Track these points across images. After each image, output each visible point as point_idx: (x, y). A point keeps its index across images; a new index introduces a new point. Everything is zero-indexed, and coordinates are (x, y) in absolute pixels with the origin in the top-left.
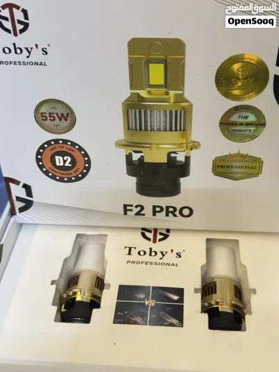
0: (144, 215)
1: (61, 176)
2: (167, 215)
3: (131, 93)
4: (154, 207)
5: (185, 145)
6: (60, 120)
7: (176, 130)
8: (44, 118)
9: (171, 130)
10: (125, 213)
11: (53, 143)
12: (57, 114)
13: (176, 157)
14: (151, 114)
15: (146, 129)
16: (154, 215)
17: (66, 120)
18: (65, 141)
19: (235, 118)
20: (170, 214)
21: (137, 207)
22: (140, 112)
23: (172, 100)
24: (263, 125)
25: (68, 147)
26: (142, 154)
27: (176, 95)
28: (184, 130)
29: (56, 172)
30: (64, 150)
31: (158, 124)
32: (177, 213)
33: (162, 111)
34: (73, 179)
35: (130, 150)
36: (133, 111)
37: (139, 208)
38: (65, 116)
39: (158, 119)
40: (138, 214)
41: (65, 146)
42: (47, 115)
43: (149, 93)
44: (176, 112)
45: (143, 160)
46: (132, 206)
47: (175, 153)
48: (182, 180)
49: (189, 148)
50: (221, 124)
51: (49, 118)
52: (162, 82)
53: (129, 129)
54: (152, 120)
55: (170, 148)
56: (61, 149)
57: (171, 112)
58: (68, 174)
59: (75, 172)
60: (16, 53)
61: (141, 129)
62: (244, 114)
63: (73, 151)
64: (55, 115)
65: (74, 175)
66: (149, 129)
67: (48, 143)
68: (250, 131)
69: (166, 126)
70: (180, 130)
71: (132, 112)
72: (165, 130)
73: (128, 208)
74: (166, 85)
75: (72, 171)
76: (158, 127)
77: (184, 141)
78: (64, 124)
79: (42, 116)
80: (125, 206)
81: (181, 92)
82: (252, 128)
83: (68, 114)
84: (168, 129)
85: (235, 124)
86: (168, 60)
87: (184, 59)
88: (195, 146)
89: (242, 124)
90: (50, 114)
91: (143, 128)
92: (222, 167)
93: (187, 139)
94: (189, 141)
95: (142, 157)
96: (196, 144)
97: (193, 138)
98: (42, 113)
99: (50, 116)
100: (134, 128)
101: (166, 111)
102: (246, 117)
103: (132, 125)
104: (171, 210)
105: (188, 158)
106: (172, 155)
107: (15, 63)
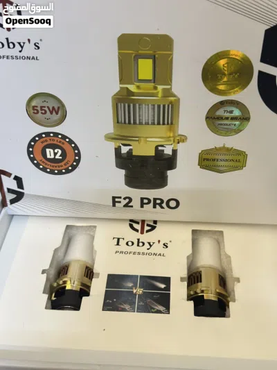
0: (132, 206)
1: (51, 168)
2: (154, 207)
3: (121, 88)
4: (142, 199)
5: (172, 139)
6: (51, 113)
7: (164, 124)
8: (36, 111)
9: (159, 124)
10: (114, 205)
11: (44, 136)
12: (48, 107)
13: (163, 151)
14: (139, 108)
15: (135, 123)
16: (142, 206)
17: (57, 113)
18: (56, 134)
19: (220, 112)
20: (157, 206)
21: (125, 199)
22: (129, 106)
23: (160, 95)
24: (248, 119)
25: (59, 140)
26: (131, 147)
27: (164, 89)
28: (172, 123)
29: (46, 164)
30: (55, 142)
31: (147, 119)
32: (164, 205)
33: (150, 105)
34: (64, 171)
35: (119, 143)
36: (122, 104)
37: (127, 200)
38: (56, 109)
39: (146, 114)
40: (126, 206)
41: (55, 138)
42: (39, 109)
43: (138, 87)
44: (164, 106)
45: (132, 153)
46: (120, 198)
47: (162, 146)
48: (169, 173)
49: (177, 141)
50: (207, 118)
51: (40, 112)
52: (150, 77)
53: (118, 122)
54: (141, 113)
55: (158, 141)
56: (52, 142)
57: (159, 106)
58: (59, 167)
59: (65, 165)
60: (9, 47)
61: (129, 123)
62: (230, 109)
63: (63, 143)
64: (46, 109)
65: (65, 167)
66: (138, 122)
67: (40, 136)
68: (235, 125)
69: (154, 120)
70: (168, 124)
71: (121, 106)
72: (153, 124)
73: (117, 200)
74: (154, 80)
75: (63, 164)
76: (147, 121)
77: (172, 135)
78: (55, 117)
79: (34, 109)
80: (114, 198)
81: (168, 87)
82: (237, 123)
83: (59, 108)
84: (156, 123)
85: (220, 118)
86: (157, 56)
87: (172, 54)
88: (182, 139)
89: (227, 118)
90: (41, 107)
91: (132, 122)
92: (208, 160)
93: (174, 133)
94: (176, 135)
95: (131, 150)
96: (183, 138)
97: (180, 132)
98: (34, 107)
99: (42, 110)
100: (123, 122)
101: (154, 105)
102: (231, 112)
103: (121, 119)
104: (158, 201)
105: (175, 152)
106: (160, 148)
107: (8, 57)
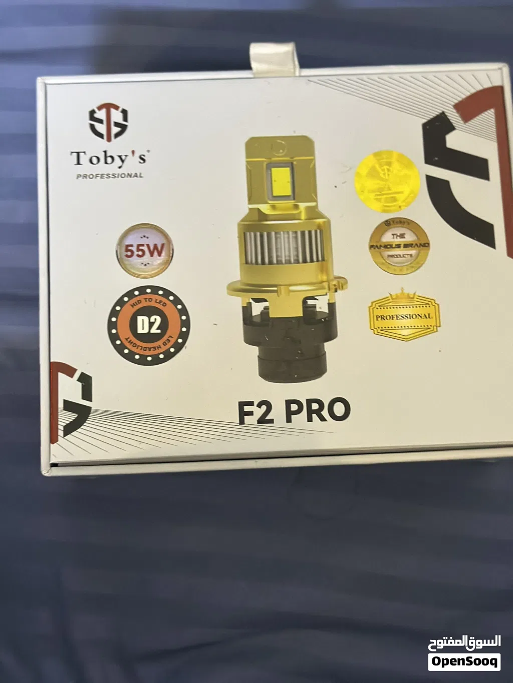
1: (143, 353)
2: (310, 419)
3: (250, 209)
4: (288, 403)
5: (326, 285)
6: (152, 254)
7: (312, 261)
8: (129, 253)
9: (305, 261)
10: (242, 422)
11: (137, 293)
12: (148, 245)
13: (314, 306)
14: (276, 239)
15: (271, 263)
16: (289, 420)
18: (155, 289)
20: (314, 416)
22: (262, 236)
23: (303, 216)
24: (426, 245)
25: (159, 298)
26: (266, 304)
27: (308, 208)
28: (323, 259)
30: (153, 304)
31: (287, 254)
32: (325, 413)
33: (291, 233)
34: (162, 356)
35: (248, 298)
36: (252, 234)
37: (264, 408)
39: (286, 246)
40: (262, 420)
41: (154, 297)
42: (134, 249)
43: (274, 207)
44: (310, 232)
45: (268, 313)
47: (313, 298)
48: (328, 346)
49: (333, 288)
50: (371, 247)
51: (136, 253)
52: (288, 192)
53: (247, 263)
54: (279, 246)
55: (306, 290)
57: (303, 233)
58: (155, 348)
59: (165, 344)
60: (106, 163)
61: (263, 263)
62: (399, 231)
63: (165, 305)
64: (145, 248)
66: (275, 261)
67: (130, 294)
69: (297, 256)
70: (318, 261)
71: (250, 236)
72: (297, 262)
73: (246, 409)
74: (294, 196)
75: (160, 343)
76: (287, 258)
77: (325, 278)
79: (127, 250)
80: (242, 405)
81: (313, 204)
83: (163, 245)
84: (301, 260)
85: (388, 246)
86: (295, 163)
87: (314, 159)
88: (340, 284)
90: (139, 246)
91: (267, 260)
93: (327, 274)
94: (332, 277)
95: (266, 308)
96: (342, 281)
97: (337, 272)
98: (128, 246)
100: (254, 261)
101: (296, 233)
102: (402, 236)
103: (251, 257)
104: (315, 406)
105: (332, 306)
106: (310, 302)
